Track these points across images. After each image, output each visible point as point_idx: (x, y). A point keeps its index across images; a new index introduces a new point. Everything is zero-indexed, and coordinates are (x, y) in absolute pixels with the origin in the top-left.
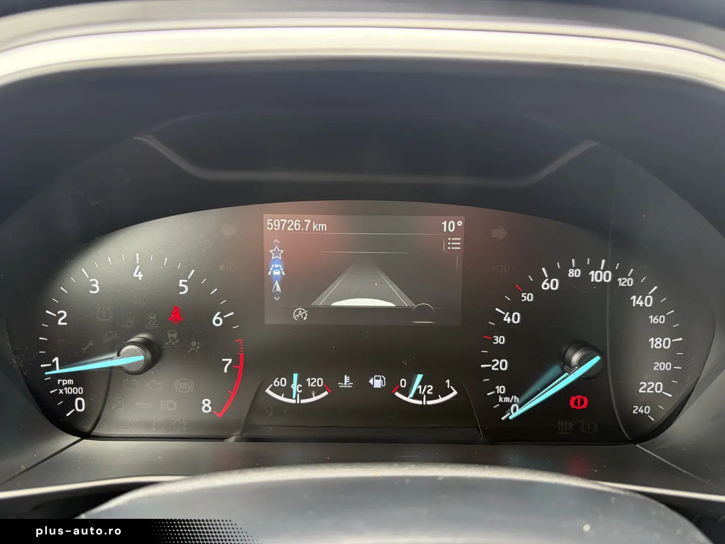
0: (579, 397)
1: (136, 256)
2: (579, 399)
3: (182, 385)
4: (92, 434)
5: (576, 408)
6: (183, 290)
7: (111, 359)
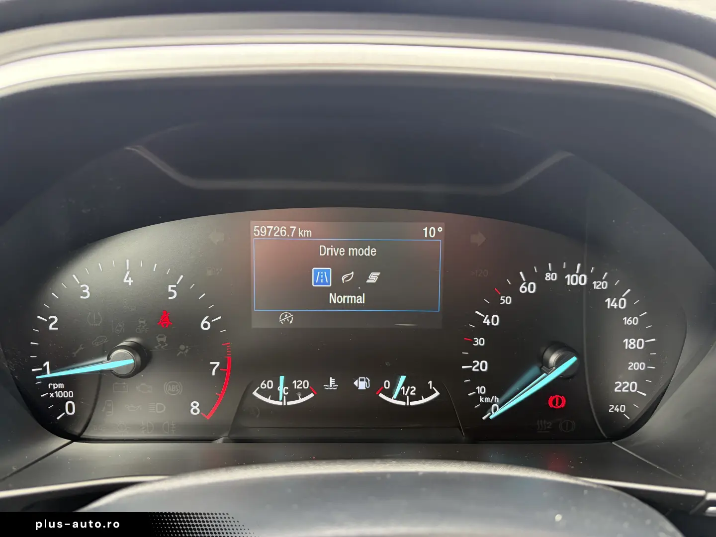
0: (557, 397)
1: (126, 262)
2: (557, 399)
3: (171, 388)
4: (82, 437)
5: (554, 407)
6: (172, 294)
7: (102, 362)
